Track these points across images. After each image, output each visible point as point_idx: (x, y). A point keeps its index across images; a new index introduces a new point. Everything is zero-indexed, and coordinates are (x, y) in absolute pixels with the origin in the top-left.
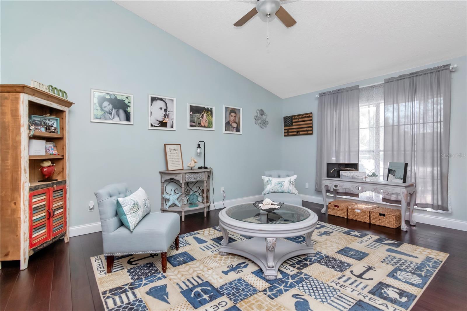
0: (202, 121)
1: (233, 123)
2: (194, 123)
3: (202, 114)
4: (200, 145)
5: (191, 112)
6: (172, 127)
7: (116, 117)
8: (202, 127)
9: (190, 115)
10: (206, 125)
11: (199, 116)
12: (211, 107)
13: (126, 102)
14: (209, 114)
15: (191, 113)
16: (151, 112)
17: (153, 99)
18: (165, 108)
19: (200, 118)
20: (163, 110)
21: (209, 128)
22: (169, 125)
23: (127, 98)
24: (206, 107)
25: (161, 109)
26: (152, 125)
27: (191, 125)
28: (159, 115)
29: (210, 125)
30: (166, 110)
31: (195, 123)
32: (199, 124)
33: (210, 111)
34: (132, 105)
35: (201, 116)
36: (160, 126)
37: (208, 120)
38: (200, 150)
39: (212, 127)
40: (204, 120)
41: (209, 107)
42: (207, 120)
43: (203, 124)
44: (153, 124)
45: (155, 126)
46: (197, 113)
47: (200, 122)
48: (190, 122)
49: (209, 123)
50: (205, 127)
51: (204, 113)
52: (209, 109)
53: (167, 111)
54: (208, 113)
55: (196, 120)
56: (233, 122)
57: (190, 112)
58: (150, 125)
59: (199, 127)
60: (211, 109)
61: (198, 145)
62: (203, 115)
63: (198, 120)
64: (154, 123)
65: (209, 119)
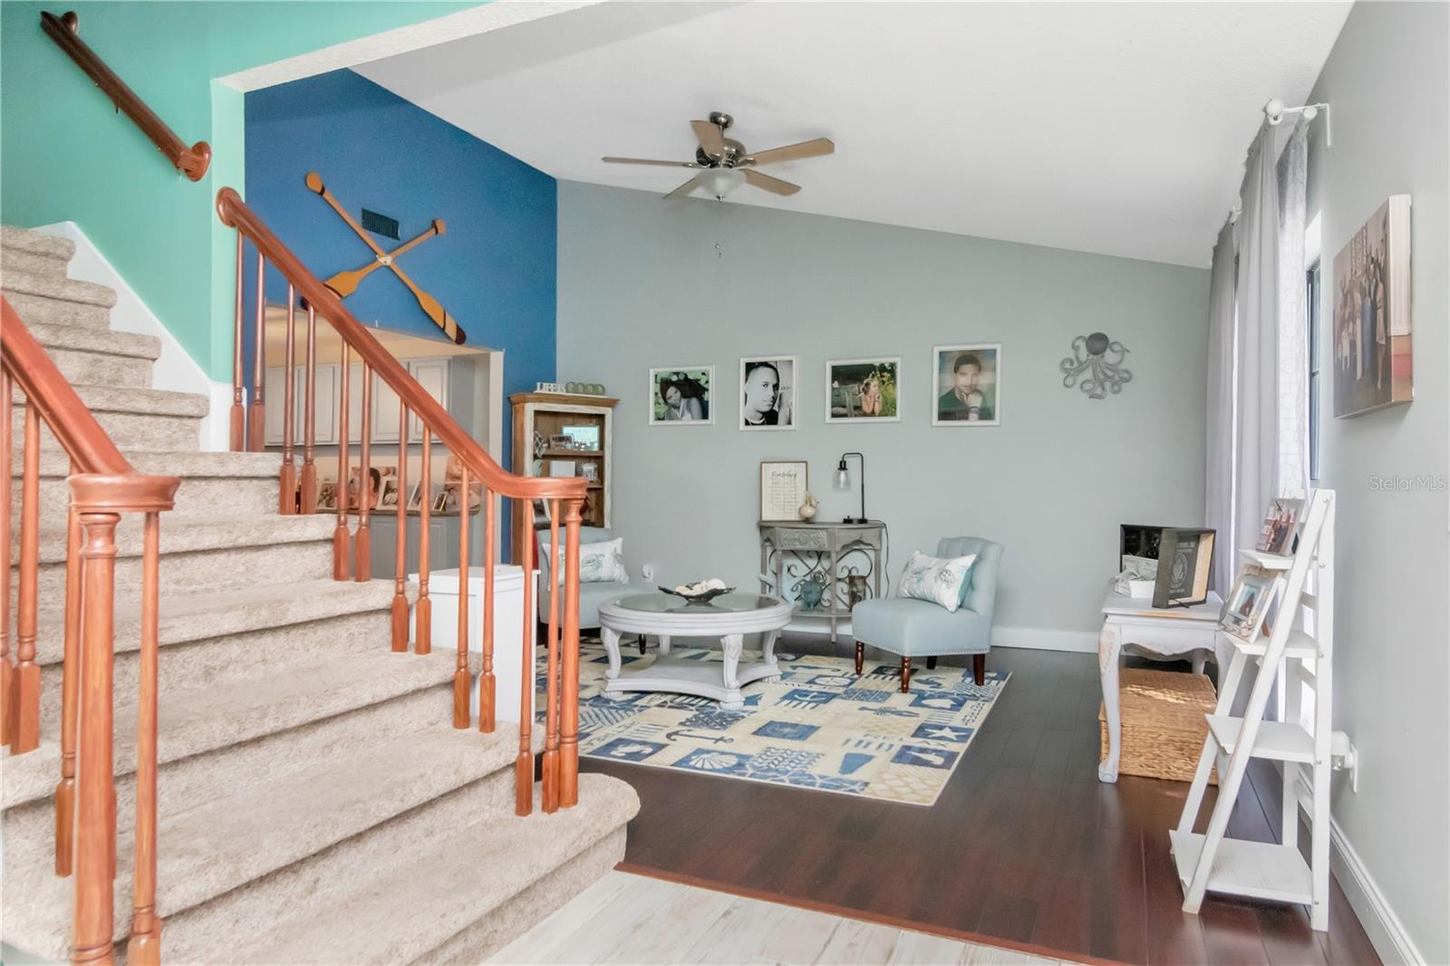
0: (866, 400)
1: (967, 395)
2: (841, 409)
3: (865, 382)
4: (845, 462)
5: (836, 382)
6: (789, 423)
7: (686, 412)
8: (865, 415)
9: (833, 389)
10: (878, 409)
11: (857, 388)
12: (892, 360)
13: (702, 382)
14: (885, 379)
15: (836, 384)
16: (746, 395)
17: (750, 367)
18: (775, 382)
19: (860, 393)
20: (770, 387)
21: (886, 415)
22: (782, 418)
23: (703, 374)
24: (877, 362)
25: (766, 385)
26: (747, 423)
27: (835, 412)
28: (762, 400)
29: (889, 408)
30: (776, 387)
31: (844, 407)
32: (858, 408)
33: (888, 371)
34: (711, 387)
35: (863, 389)
36: (763, 424)
37: (881, 398)
38: (846, 474)
39: (894, 414)
40: (870, 397)
41: (887, 361)
42: (879, 397)
43: (867, 409)
44: (750, 420)
45: (753, 424)
46: (851, 383)
47: (859, 405)
48: (833, 407)
49: (885, 403)
50: (873, 414)
51: (870, 378)
52: (887, 365)
53: (778, 389)
54: (882, 376)
55: (848, 400)
56: (966, 392)
57: (833, 382)
58: (742, 422)
59: (856, 416)
60: (893, 365)
61: (841, 463)
62: (868, 384)
63: (853, 399)
64: (752, 418)
65: (885, 392)
